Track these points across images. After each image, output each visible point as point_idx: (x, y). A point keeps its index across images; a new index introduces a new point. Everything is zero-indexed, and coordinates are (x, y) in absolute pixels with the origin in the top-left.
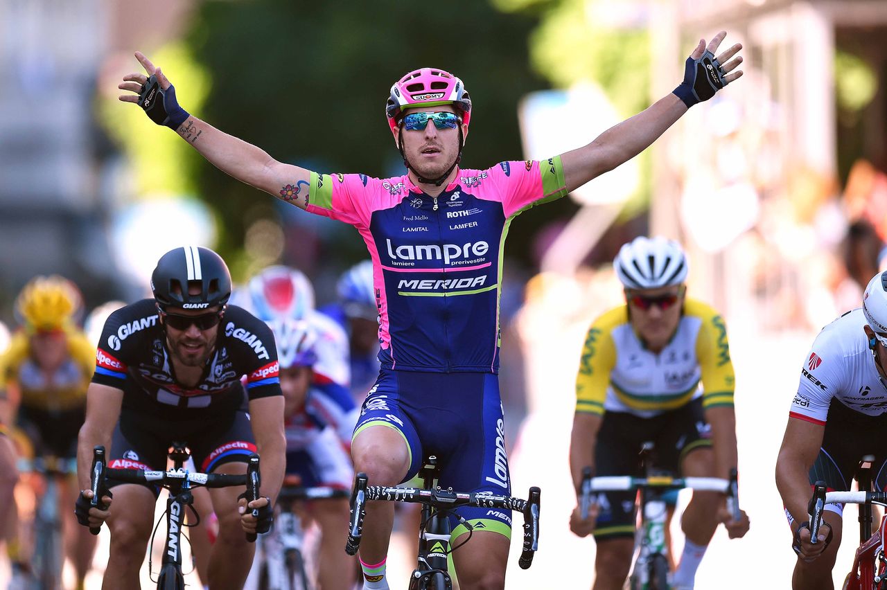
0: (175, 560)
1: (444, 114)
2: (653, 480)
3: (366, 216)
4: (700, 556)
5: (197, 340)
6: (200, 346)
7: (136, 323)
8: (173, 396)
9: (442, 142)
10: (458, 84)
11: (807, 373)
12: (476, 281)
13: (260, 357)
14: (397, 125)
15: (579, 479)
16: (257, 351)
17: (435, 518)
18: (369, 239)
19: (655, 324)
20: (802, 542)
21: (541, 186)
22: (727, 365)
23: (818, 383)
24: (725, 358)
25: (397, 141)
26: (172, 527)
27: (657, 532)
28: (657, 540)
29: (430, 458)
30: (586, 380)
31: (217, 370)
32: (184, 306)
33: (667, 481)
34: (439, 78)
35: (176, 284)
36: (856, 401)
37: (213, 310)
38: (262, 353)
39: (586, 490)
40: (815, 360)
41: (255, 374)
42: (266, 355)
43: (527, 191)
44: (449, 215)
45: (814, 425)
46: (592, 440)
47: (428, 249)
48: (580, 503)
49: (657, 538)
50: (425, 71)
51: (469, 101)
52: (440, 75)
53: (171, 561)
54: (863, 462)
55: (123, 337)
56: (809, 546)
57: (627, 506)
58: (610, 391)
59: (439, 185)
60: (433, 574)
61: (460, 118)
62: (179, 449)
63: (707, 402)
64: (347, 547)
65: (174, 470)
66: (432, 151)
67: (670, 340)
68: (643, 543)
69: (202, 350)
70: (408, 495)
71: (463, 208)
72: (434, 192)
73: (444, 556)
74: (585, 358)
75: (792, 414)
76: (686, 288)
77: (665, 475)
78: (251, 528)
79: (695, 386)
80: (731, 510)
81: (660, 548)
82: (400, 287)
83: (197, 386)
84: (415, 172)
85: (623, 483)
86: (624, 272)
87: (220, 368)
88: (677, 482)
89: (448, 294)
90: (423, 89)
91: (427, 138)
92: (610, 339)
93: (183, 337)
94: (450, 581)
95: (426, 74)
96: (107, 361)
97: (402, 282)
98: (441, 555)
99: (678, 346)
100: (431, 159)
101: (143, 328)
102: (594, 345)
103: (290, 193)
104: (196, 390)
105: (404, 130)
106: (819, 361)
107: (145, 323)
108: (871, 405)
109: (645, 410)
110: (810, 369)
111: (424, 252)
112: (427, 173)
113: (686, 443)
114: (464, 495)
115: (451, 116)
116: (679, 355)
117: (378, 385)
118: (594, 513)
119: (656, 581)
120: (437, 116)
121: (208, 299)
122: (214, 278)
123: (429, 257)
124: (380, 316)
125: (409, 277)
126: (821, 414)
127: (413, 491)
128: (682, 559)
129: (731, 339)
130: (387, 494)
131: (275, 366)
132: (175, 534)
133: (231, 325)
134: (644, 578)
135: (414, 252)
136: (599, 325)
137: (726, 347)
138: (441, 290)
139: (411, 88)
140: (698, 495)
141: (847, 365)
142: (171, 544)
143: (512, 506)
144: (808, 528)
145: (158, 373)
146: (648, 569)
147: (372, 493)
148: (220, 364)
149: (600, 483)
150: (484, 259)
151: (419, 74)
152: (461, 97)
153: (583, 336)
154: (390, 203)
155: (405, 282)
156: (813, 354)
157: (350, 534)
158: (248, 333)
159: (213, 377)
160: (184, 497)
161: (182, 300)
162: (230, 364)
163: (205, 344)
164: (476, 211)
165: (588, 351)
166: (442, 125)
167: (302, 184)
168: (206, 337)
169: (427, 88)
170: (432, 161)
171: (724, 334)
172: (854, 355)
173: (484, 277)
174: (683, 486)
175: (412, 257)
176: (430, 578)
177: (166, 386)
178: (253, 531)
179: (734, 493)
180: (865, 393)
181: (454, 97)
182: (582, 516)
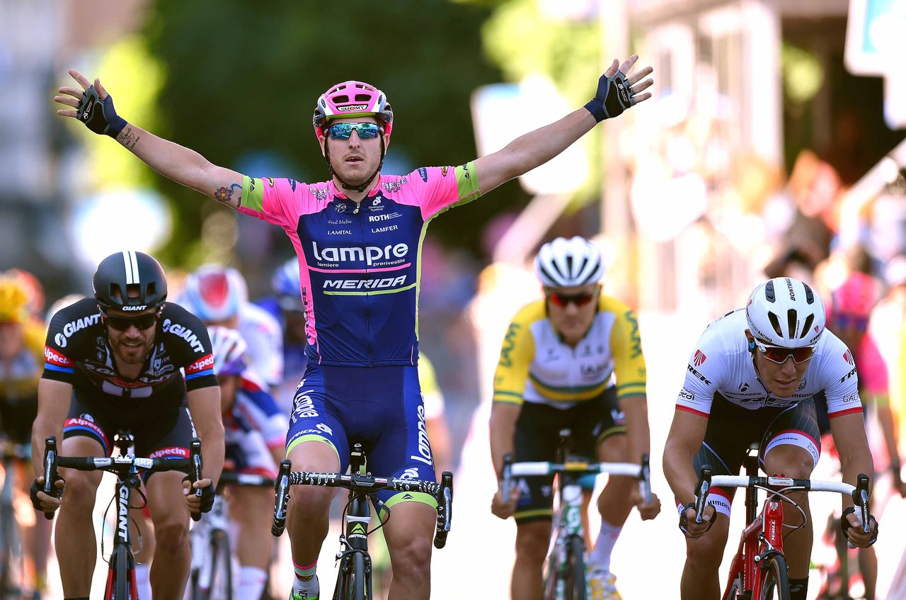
0: (126, 540)
1: (366, 124)
2: (571, 465)
3: (294, 218)
4: (615, 536)
5: (136, 340)
6: (139, 345)
7: (80, 321)
8: (116, 387)
9: (365, 151)
10: (381, 97)
11: (692, 369)
12: (397, 281)
13: (196, 350)
14: (323, 135)
15: (500, 464)
16: (193, 345)
17: (355, 500)
18: (296, 241)
19: (571, 321)
20: (689, 522)
21: (457, 191)
22: (639, 358)
23: (703, 378)
24: (638, 351)
25: (323, 149)
26: (121, 509)
27: (574, 514)
28: (574, 522)
29: (355, 446)
30: (504, 371)
31: (155, 364)
32: (123, 309)
33: (583, 466)
34: (363, 91)
35: (115, 287)
36: (735, 396)
37: (151, 311)
38: (197, 346)
39: (507, 475)
40: (700, 356)
41: (192, 366)
42: (201, 349)
43: (444, 196)
44: (371, 219)
45: (698, 417)
46: (511, 429)
47: (352, 251)
48: (500, 487)
49: (574, 520)
50: (350, 84)
51: (390, 112)
52: (364, 87)
53: (121, 541)
54: (750, 450)
55: (68, 335)
56: (695, 526)
57: (546, 490)
58: (528, 383)
59: (361, 191)
60: (353, 553)
61: (382, 129)
62: (124, 436)
63: (621, 393)
64: (273, 529)
65: (122, 457)
66: (356, 160)
67: (585, 335)
68: (561, 524)
69: (141, 348)
70: (330, 480)
71: (384, 212)
72: (358, 198)
73: (364, 537)
74: (505, 352)
75: (678, 407)
76: (601, 287)
77: (581, 461)
78: (196, 508)
79: (609, 376)
80: (643, 493)
81: (576, 529)
82: (325, 286)
83: (138, 379)
84: (339, 179)
85: (541, 468)
86: (543, 270)
87: (159, 361)
88: (592, 467)
89: (370, 293)
90: (348, 101)
91: (351, 147)
92: (529, 333)
93: (123, 337)
94: (370, 560)
95: (350, 87)
96: (55, 357)
97: (327, 282)
98: (361, 536)
99: (593, 341)
100: (354, 167)
101: (86, 326)
102: (513, 339)
103: (223, 195)
104: (137, 382)
105: (329, 139)
106: (704, 358)
107: (88, 321)
108: (749, 400)
109: (561, 402)
110: (696, 365)
111: (347, 254)
112: (350, 180)
113: (601, 431)
114: (382, 479)
115: (373, 126)
116: (594, 349)
117: (305, 380)
118: (515, 497)
119: (573, 560)
120: (360, 126)
121: (146, 301)
122: (151, 281)
123: (353, 258)
124: (307, 313)
125: (334, 277)
126: (705, 407)
127: (334, 476)
128: (600, 539)
129: (643, 332)
130: (310, 479)
131: (210, 358)
132: (125, 516)
133: (167, 321)
134: (562, 558)
135: (339, 254)
136: (519, 321)
137: (639, 340)
138: (363, 289)
139: (336, 100)
140: (614, 479)
141: (729, 362)
142: (122, 526)
143: (427, 489)
144: (694, 508)
145: (102, 367)
146: (566, 549)
147: (296, 478)
148: (158, 358)
149: (520, 468)
150: (404, 260)
151: (344, 87)
152: (383, 108)
153: (504, 330)
154: (316, 207)
155: (330, 282)
156: (698, 351)
157: (275, 516)
158: (184, 329)
159: (153, 371)
160: (132, 481)
161: (121, 302)
162: (168, 358)
163: (144, 344)
164: (396, 215)
165: (508, 345)
166: (364, 135)
167: (235, 187)
168: (145, 336)
169: (352, 100)
170: (355, 169)
171: (636, 328)
172: (735, 353)
173: (404, 277)
174: (597, 471)
175: (336, 259)
176: (351, 557)
177: (110, 379)
178: (198, 510)
179: (646, 477)
180: (744, 389)
181: (376, 108)
182: (503, 500)
